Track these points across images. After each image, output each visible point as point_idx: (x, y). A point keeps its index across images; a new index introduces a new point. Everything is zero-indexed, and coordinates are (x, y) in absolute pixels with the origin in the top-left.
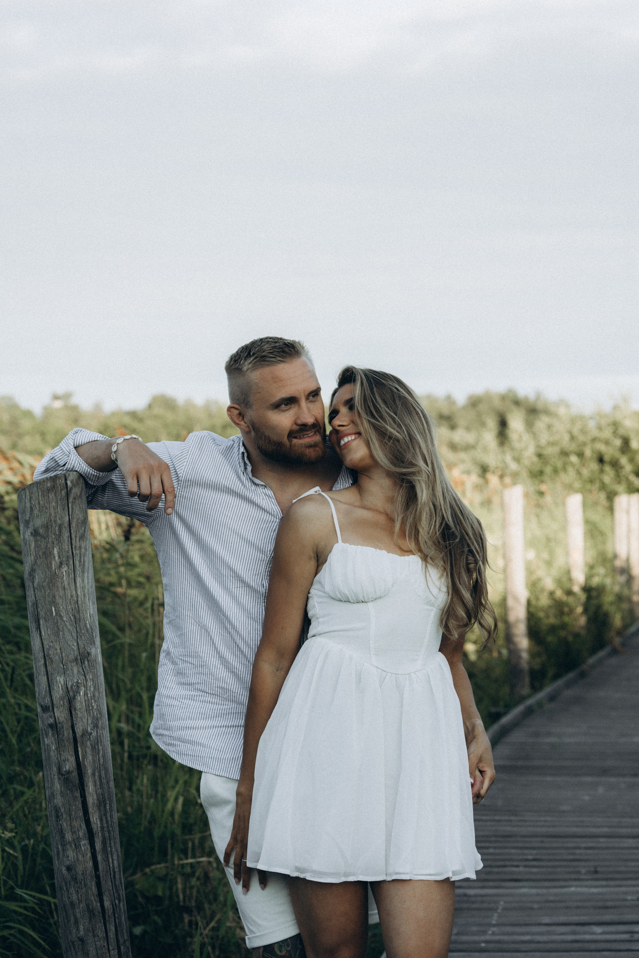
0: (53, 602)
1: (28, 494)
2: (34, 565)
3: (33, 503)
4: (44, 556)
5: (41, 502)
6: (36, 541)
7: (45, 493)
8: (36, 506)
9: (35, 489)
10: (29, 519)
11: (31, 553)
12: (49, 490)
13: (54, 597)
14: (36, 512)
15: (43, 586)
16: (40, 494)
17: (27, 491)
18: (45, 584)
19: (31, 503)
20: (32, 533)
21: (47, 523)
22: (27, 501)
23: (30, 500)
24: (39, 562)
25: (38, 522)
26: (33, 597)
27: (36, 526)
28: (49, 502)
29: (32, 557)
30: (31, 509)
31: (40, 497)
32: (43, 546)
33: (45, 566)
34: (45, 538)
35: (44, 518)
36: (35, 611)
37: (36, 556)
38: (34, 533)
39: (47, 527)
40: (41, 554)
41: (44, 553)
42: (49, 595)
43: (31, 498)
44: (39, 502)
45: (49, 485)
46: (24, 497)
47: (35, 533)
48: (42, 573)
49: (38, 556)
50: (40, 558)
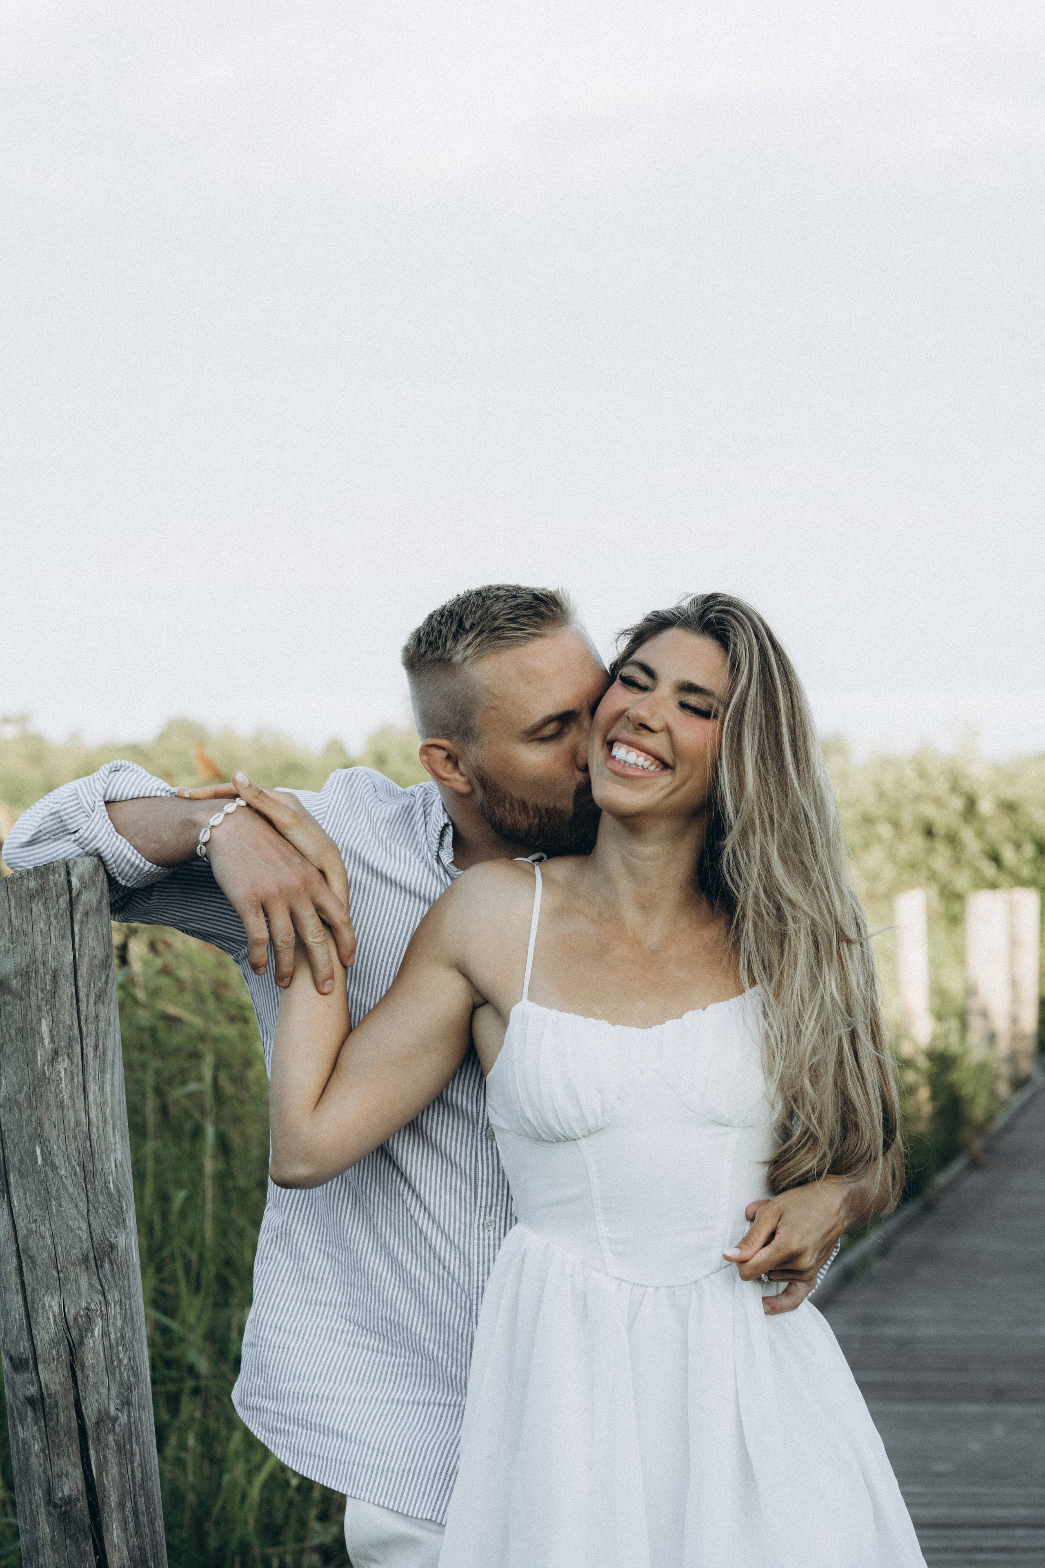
0: (38, 1136)
4: (20, 1036)
5: (16, 923)
7: (24, 902)
9: (4, 894)
12: (32, 896)
13: (40, 1124)
15: (16, 1101)
16: (13, 904)
18: (21, 1097)
21: (28, 966)
28: (31, 922)
31: (13, 911)
32: (16, 1015)
33: (21, 1058)
34: (21, 999)
39: (26, 974)
40: (13, 1033)
41: (20, 1030)
42: (29, 1121)
44: (10, 921)
45: (32, 885)
48: (15, 1073)
49: (7, 1038)
50: (11, 1040)
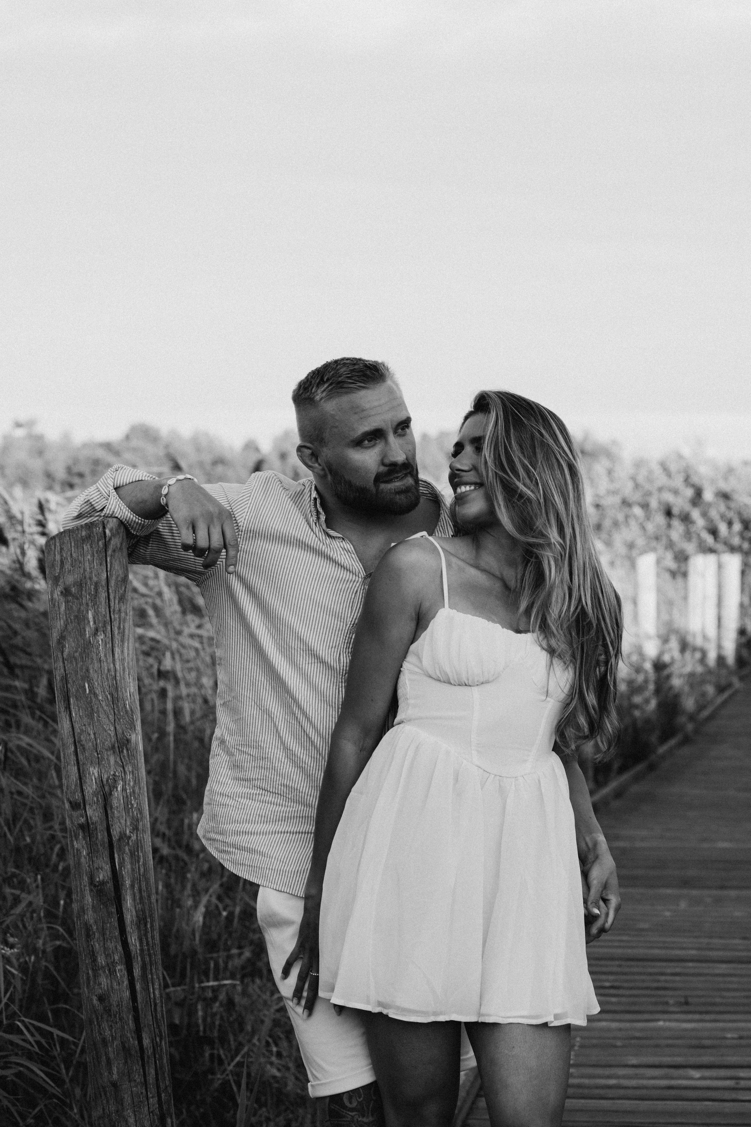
0: (87, 677)
1: (58, 544)
2: (64, 631)
3: (65, 555)
4: (76, 620)
5: (74, 555)
6: (67, 602)
7: (79, 543)
8: (67, 559)
9: (68, 538)
10: (59, 575)
11: (61, 616)
12: (84, 540)
13: (88, 670)
14: (68, 566)
15: (74, 657)
16: (73, 544)
17: (57, 540)
18: (77, 655)
19: (62, 556)
20: (62, 592)
21: (81, 580)
22: (57, 553)
23: (61, 552)
24: (70, 627)
25: (70, 579)
26: (62, 670)
27: (67, 583)
28: (83, 555)
29: (62, 622)
30: (62, 562)
31: (73, 548)
32: (75, 608)
33: (77, 633)
34: (77, 599)
35: (78, 574)
36: (64, 688)
37: (67, 620)
38: (64, 592)
39: (80, 585)
40: (73, 618)
41: (76, 617)
42: (81, 669)
43: (61, 549)
44: (71, 554)
45: (84, 533)
46: (53, 548)
47: (66, 592)
48: (74, 641)
49: (69, 620)
50: (71, 622)
